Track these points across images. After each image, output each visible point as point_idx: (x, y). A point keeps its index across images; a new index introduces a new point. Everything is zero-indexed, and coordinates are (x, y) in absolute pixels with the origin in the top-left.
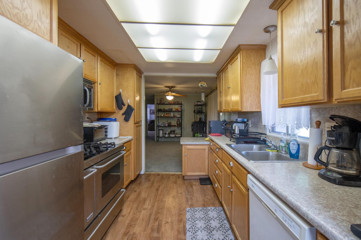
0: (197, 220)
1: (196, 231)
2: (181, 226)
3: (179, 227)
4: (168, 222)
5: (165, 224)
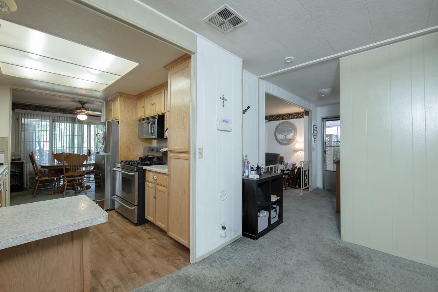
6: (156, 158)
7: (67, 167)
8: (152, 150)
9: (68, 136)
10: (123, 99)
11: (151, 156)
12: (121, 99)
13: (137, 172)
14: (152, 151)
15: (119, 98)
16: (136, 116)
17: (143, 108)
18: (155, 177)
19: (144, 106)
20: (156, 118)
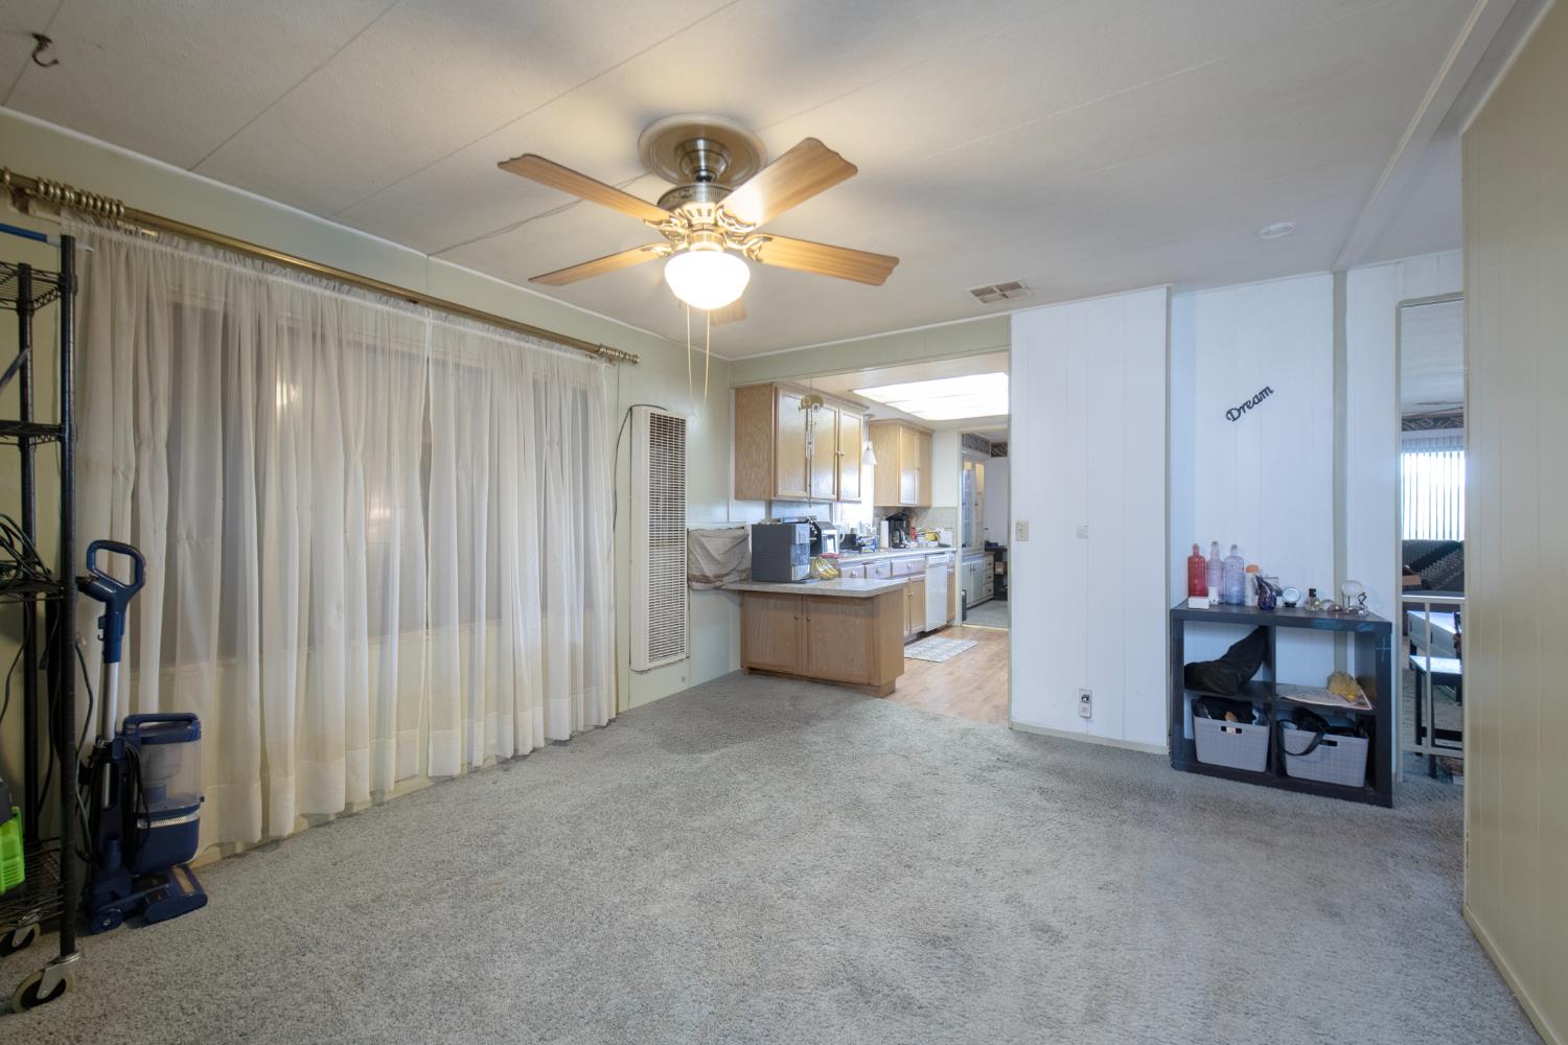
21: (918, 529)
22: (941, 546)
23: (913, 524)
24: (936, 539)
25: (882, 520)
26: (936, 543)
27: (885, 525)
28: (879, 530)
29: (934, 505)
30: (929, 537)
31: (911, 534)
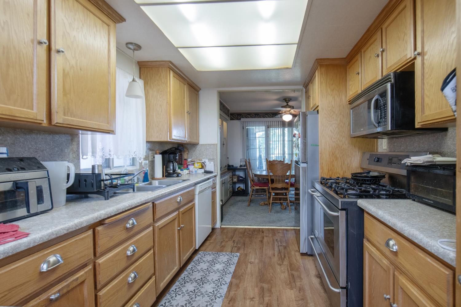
0: (210, 293)
1: (219, 280)
2: (233, 292)
3: (237, 291)
4: (250, 300)
5: (254, 298)
6: (387, 176)
7: (272, 178)
8: (378, 159)
9: (280, 142)
10: (323, 69)
11: (375, 171)
12: (321, 71)
13: (344, 212)
14: (378, 161)
15: (318, 71)
16: (346, 97)
17: (359, 74)
18: (391, 243)
19: (360, 71)
20: (390, 81)
21: (189, 160)
22: (207, 172)
23: (185, 156)
24: (202, 167)
25: (156, 154)
26: (203, 171)
27: (158, 159)
28: (152, 163)
29: (200, 143)
30: (197, 165)
31: (183, 164)
